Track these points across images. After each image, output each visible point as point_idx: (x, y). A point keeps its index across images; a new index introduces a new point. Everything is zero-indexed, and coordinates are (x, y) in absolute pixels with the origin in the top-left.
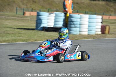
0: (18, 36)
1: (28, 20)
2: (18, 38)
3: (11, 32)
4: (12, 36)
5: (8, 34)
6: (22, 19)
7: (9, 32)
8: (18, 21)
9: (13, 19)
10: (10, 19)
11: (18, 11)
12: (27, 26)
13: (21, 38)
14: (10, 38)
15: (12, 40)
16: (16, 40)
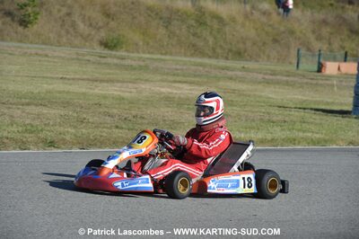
0: (299, 130)
1: (333, 85)
2: (301, 134)
3: (280, 118)
4: (282, 130)
5: (273, 122)
6: (314, 82)
7: (275, 119)
8: (302, 87)
9: (287, 83)
10: (278, 83)
11: (303, 60)
12: (328, 103)
13: (310, 135)
14: (278, 133)
15: (283, 140)
16: (295, 140)
